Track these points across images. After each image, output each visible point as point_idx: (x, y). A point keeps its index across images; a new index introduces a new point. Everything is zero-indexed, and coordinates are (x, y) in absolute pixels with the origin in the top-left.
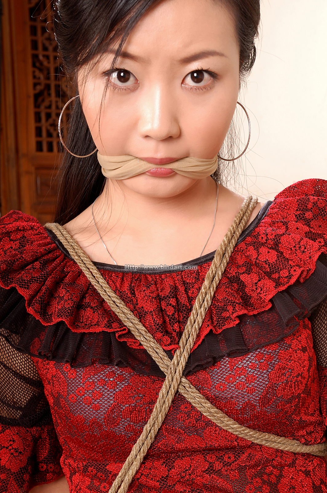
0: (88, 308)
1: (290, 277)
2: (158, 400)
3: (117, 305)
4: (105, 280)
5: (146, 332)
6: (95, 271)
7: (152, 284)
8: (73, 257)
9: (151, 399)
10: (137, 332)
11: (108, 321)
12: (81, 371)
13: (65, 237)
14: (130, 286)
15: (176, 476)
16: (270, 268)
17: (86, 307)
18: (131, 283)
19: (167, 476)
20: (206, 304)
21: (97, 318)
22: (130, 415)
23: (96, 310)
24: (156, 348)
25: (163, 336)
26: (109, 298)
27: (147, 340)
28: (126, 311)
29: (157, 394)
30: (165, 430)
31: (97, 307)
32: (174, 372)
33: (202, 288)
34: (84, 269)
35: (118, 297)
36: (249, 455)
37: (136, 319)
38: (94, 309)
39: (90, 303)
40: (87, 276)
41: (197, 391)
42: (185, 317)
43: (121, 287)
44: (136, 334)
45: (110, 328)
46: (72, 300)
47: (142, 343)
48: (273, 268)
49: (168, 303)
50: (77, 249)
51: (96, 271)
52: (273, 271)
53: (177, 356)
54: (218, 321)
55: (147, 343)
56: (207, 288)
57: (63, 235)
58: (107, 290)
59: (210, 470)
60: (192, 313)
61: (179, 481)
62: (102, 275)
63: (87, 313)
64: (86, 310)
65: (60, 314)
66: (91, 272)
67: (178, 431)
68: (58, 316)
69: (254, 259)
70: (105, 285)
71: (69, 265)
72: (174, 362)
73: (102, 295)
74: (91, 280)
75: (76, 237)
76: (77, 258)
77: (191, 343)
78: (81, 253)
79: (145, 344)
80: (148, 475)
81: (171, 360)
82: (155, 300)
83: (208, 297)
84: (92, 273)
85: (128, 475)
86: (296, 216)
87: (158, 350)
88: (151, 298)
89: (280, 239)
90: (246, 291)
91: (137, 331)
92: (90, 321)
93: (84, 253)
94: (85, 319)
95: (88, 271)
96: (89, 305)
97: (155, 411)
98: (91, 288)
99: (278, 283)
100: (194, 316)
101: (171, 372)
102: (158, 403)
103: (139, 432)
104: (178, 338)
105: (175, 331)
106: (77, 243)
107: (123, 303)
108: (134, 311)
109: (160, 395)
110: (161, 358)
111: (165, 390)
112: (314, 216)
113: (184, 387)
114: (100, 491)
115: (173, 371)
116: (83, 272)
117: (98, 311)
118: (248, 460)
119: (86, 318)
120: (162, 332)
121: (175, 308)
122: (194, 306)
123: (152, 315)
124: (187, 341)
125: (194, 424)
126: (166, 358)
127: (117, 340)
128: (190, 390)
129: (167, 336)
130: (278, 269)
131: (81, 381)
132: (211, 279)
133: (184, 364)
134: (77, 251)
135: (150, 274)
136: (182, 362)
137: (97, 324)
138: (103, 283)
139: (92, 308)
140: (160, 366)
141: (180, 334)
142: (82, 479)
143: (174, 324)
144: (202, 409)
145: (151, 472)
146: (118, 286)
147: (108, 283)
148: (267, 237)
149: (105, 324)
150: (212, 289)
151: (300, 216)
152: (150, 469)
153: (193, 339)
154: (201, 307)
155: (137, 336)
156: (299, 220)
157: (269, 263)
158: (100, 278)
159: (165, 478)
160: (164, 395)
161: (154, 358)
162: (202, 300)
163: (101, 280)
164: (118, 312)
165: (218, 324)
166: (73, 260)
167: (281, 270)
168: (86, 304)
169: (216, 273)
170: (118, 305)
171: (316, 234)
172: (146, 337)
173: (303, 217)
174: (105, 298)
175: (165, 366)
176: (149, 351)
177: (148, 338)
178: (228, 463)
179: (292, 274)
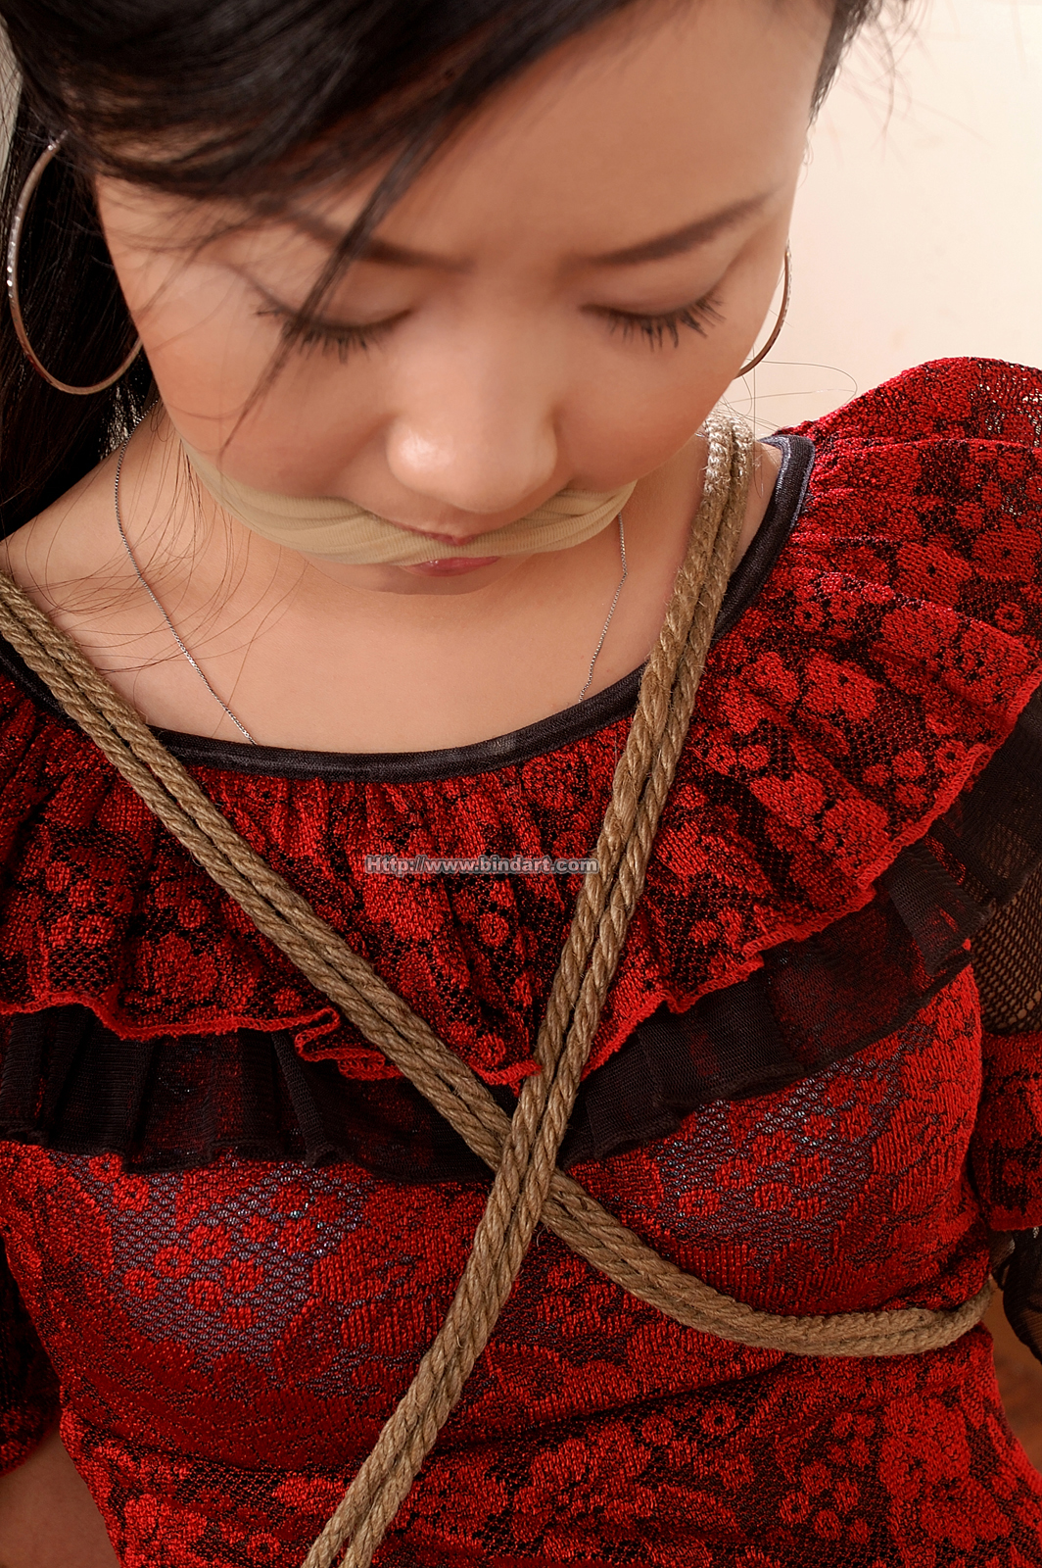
0: (166, 932)
1: (932, 781)
2: (471, 1265)
3: (279, 914)
4: (220, 812)
5: (403, 1012)
6: (175, 778)
7: (412, 828)
8: (71, 713)
9: (445, 1266)
10: (370, 1016)
11: (259, 988)
12: (165, 1185)
13: (21, 622)
14: (328, 836)
15: (536, 1506)
16: (852, 741)
17: (157, 928)
18: (330, 825)
19: (506, 1512)
20: (626, 894)
21: (212, 975)
22: (371, 1332)
23: (204, 943)
24: (447, 1072)
25: (480, 1034)
26: (246, 887)
27: (411, 1044)
28: (317, 936)
29: (467, 1242)
30: (492, 1359)
31: (204, 931)
32: (525, 1161)
33: (607, 829)
34: (129, 766)
35: (282, 882)
36: (784, 1401)
37: (360, 963)
38: (194, 938)
39: (176, 916)
40: (146, 795)
41: (609, 1218)
42: (547, 946)
43: (287, 839)
44: (366, 1023)
45: (270, 1017)
46: (107, 914)
47: (393, 1056)
48: (863, 744)
49: (484, 902)
50: (86, 680)
51: (178, 778)
52: (865, 753)
53: (533, 1099)
54: (676, 962)
55: (411, 1057)
56: (626, 827)
57: (13, 615)
58: (234, 853)
59: (657, 1471)
60: (574, 929)
61: (550, 1524)
62: (205, 792)
63: (164, 957)
64: (158, 942)
65: (65, 975)
66: (158, 780)
67: (540, 1355)
68: (57, 982)
69: (788, 704)
70: (223, 835)
71: (60, 750)
72: (523, 1122)
73: (213, 875)
74: (161, 812)
75: (68, 620)
76: (89, 717)
77: (581, 1047)
78: (106, 699)
79: (404, 1059)
80: (438, 1514)
81: (510, 1115)
82: (432, 891)
83: (633, 862)
84: (163, 786)
85: (370, 1523)
86: (922, 517)
87: (455, 1080)
88: (416, 884)
89: (878, 624)
90: (770, 834)
91: (369, 1011)
92: (182, 985)
93: (119, 697)
94: (160, 976)
95: (145, 777)
96: (171, 924)
97: (463, 1307)
98: (164, 846)
99: (899, 814)
100: (583, 940)
101: (515, 1158)
102: (471, 1275)
103: (403, 1381)
104: (530, 1030)
105: (520, 1008)
106: (77, 647)
107: (302, 903)
108: (348, 932)
109: (480, 1245)
110: (468, 1106)
111: (495, 1228)
112: (986, 518)
113: (563, 1206)
114: (246, 1559)
115: (520, 1158)
116: (122, 778)
117: (212, 948)
118: (783, 1416)
119: (166, 975)
120: (473, 1022)
121: (511, 918)
122: (581, 901)
123: (430, 957)
124: (564, 1037)
125: (594, 1326)
126: (487, 1106)
127: (302, 1059)
128: (581, 1215)
129: (491, 1031)
130: (884, 748)
131: (173, 1222)
132: (635, 792)
133: (560, 1126)
134: (84, 685)
135: (396, 779)
136: (552, 1121)
137: (215, 1000)
138: (213, 825)
139: (184, 934)
140: (468, 1137)
141: (536, 1015)
142: (167, 1518)
143: (512, 981)
144: (626, 1277)
145: (449, 1505)
146: (277, 835)
147: (235, 827)
148: (829, 614)
149: (249, 1000)
150: (643, 832)
151: (936, 520)
152: (443, 1493)
153: (589, 1030)
154: (607, 905)
155: (372, 1031)
156: (933, 533)
157: (846, 721)
158: (199, 804)
159: (500, 1521)
160: (495, 1247)
161: (442, 1111)
162: (608, 876)
163: (205, 814)
164: (288, 943)
165: (677, 970)
166: (73, 724)
167: (896, 750)
168: (154, 916)
169: (650, 768)
170: (286, 911)
171: (993, 585)
172: (405, 1032)
173: (949, 523)
174: (232, 886)
175: (488, 1138)
176: (423, 1085)
177: (413, 1035)
178: (716, 1438)
179: (941, 772)
